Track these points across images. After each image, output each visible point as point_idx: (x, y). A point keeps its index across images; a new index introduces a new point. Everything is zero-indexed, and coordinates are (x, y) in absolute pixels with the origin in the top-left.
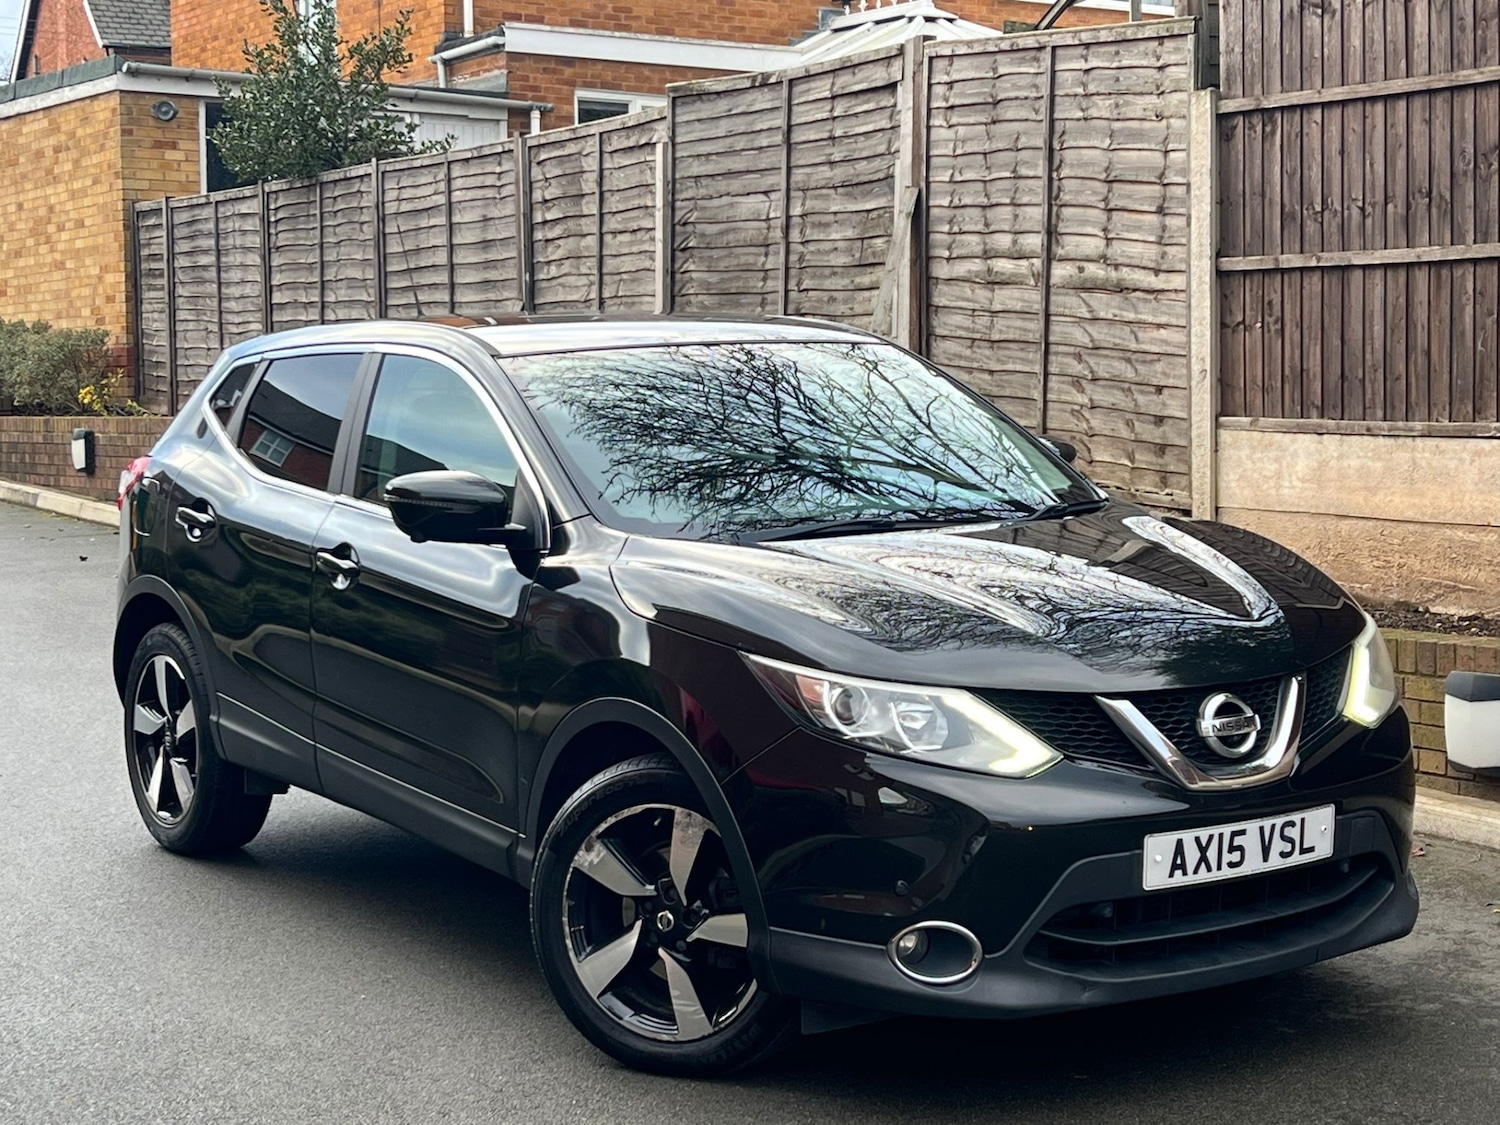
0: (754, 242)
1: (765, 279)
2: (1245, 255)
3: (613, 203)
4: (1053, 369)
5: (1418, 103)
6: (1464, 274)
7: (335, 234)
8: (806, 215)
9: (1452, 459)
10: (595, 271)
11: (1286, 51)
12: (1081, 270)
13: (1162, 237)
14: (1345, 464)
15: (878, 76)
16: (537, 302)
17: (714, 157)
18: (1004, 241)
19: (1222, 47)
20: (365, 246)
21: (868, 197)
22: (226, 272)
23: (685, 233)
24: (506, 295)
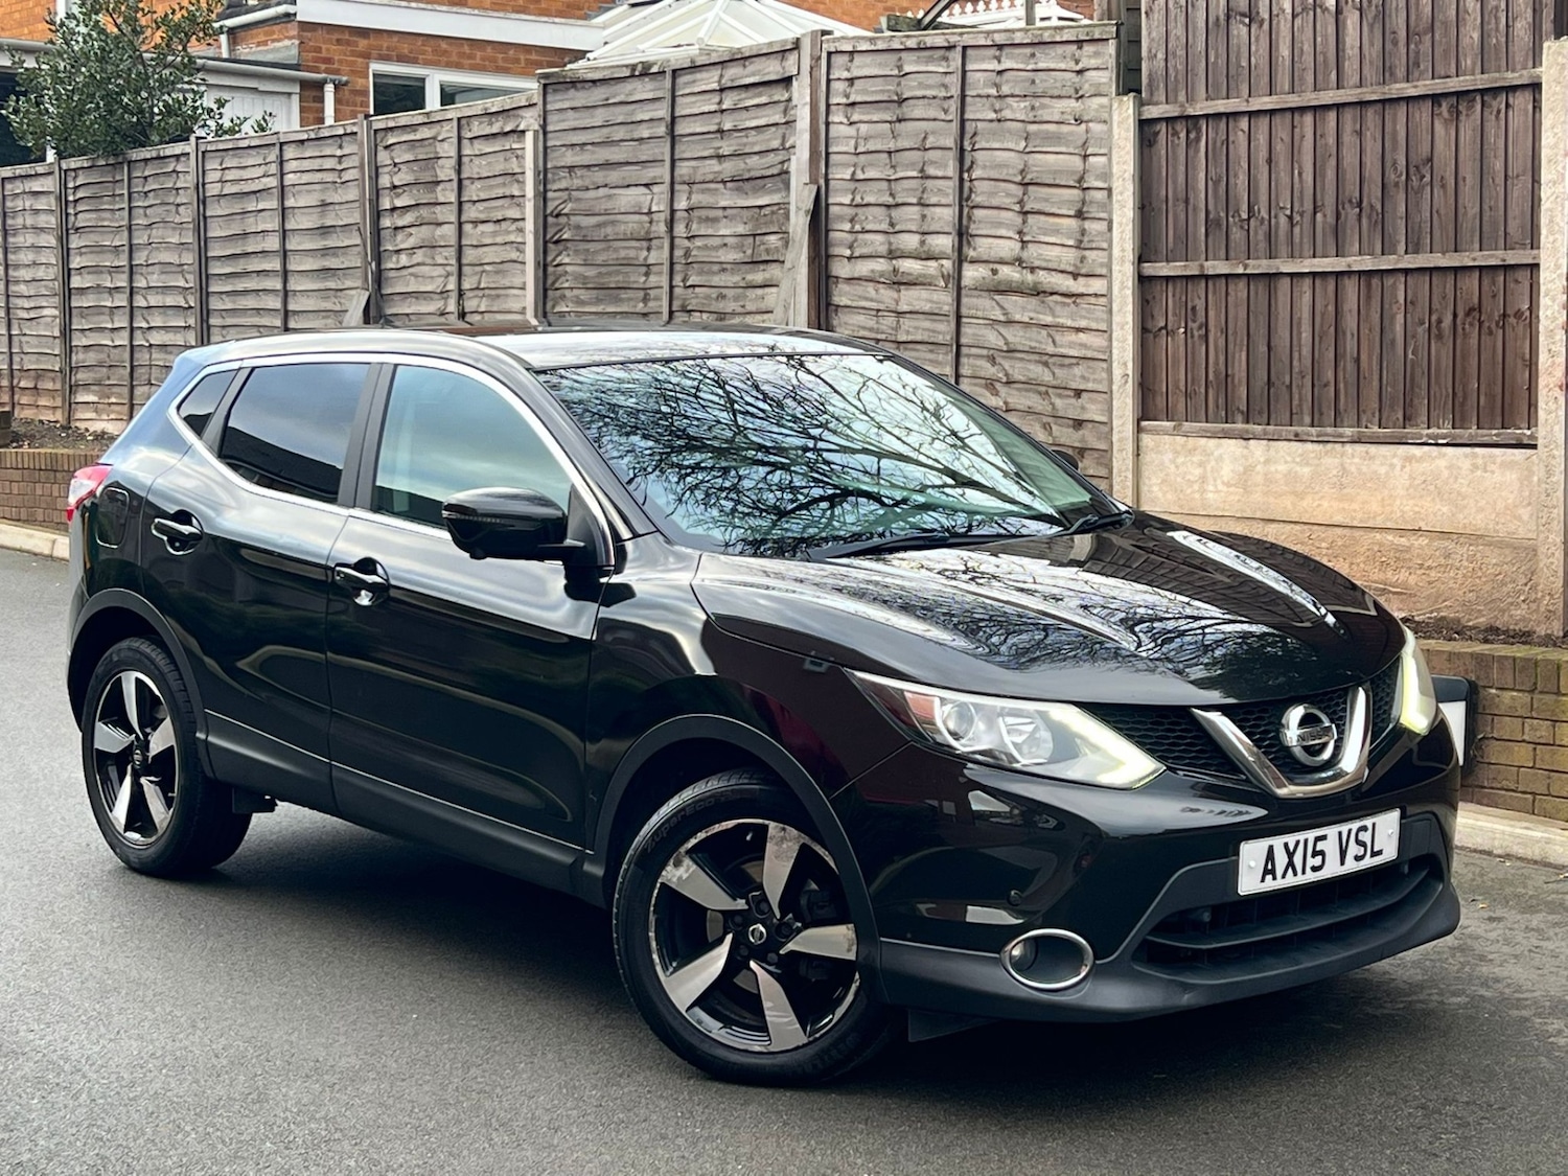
0: (635, 236)
1: (647, 274)
2: (1168, 261)
3: (473, 191)
4: (964, 371)
5: (1349, 116)
6: (1394, 283)
7: (146, 215)
8: (692, 209)
9: (1382, 464)
10: (453, 262)
11: (1212, 59)
12: (995, 272)
13: (1081, 242)
14: (1273, 469)
15: (771, 69)
16: (384, 292)
17: (589, 147)
18: (911, 242)
19: (1144, 53)
20: (182, 229)
21: (760, 193)
22: (14, 253)
23: (558, 224)
24: (348, 284)
